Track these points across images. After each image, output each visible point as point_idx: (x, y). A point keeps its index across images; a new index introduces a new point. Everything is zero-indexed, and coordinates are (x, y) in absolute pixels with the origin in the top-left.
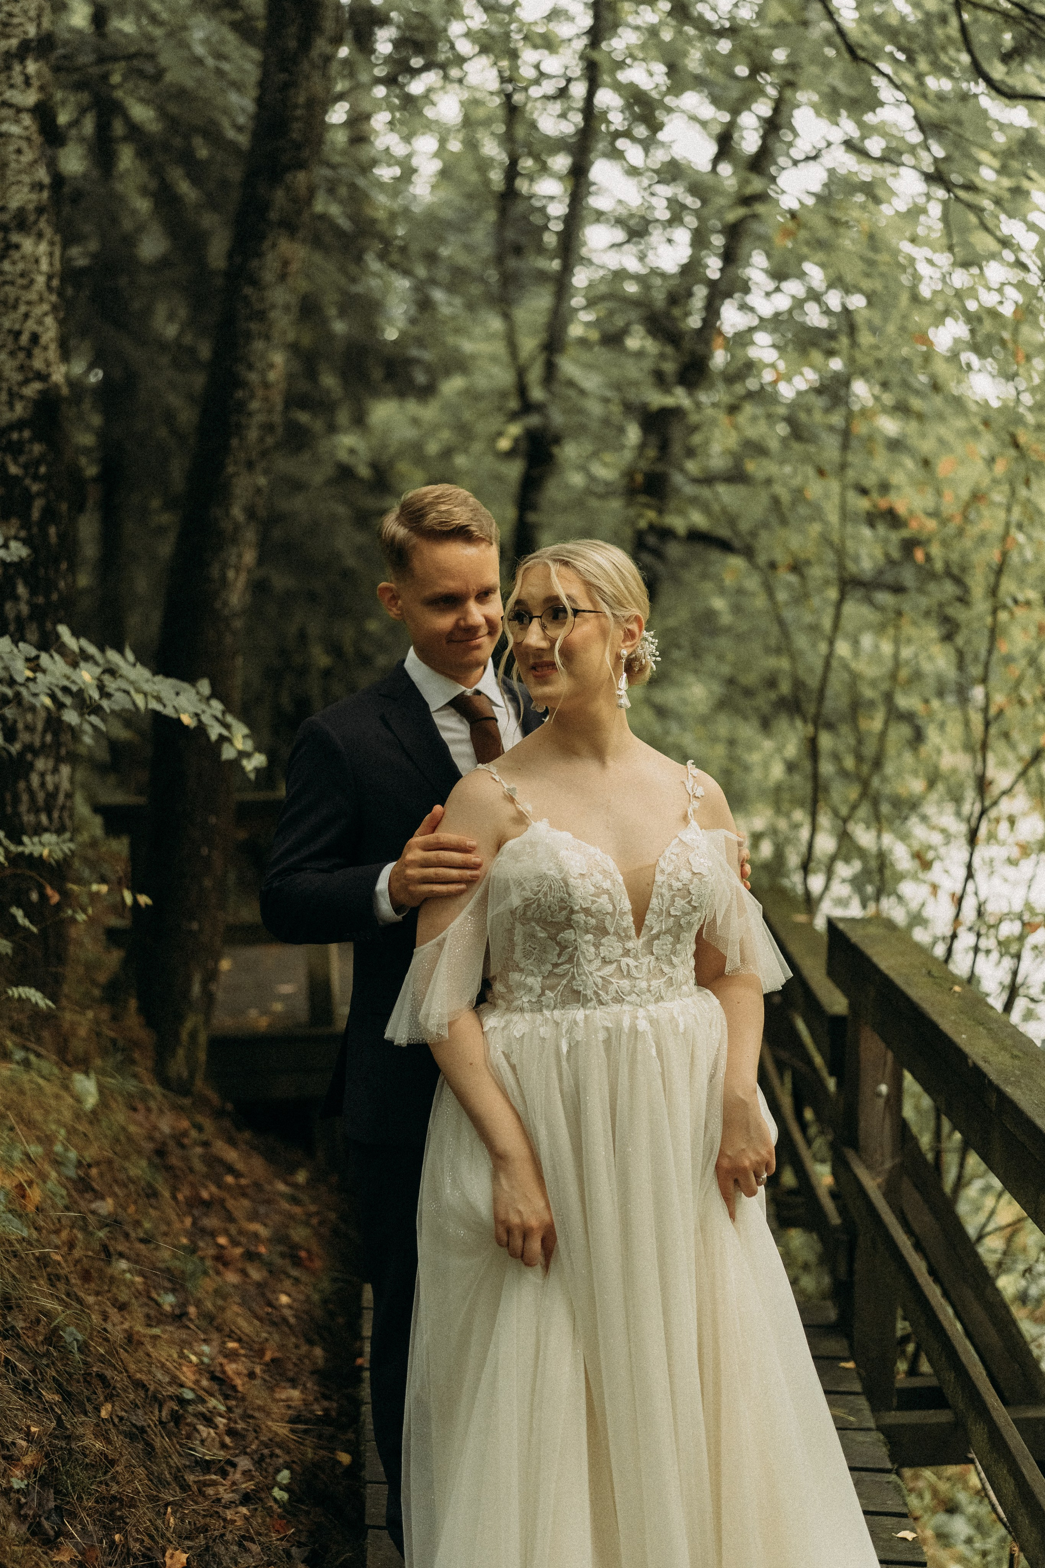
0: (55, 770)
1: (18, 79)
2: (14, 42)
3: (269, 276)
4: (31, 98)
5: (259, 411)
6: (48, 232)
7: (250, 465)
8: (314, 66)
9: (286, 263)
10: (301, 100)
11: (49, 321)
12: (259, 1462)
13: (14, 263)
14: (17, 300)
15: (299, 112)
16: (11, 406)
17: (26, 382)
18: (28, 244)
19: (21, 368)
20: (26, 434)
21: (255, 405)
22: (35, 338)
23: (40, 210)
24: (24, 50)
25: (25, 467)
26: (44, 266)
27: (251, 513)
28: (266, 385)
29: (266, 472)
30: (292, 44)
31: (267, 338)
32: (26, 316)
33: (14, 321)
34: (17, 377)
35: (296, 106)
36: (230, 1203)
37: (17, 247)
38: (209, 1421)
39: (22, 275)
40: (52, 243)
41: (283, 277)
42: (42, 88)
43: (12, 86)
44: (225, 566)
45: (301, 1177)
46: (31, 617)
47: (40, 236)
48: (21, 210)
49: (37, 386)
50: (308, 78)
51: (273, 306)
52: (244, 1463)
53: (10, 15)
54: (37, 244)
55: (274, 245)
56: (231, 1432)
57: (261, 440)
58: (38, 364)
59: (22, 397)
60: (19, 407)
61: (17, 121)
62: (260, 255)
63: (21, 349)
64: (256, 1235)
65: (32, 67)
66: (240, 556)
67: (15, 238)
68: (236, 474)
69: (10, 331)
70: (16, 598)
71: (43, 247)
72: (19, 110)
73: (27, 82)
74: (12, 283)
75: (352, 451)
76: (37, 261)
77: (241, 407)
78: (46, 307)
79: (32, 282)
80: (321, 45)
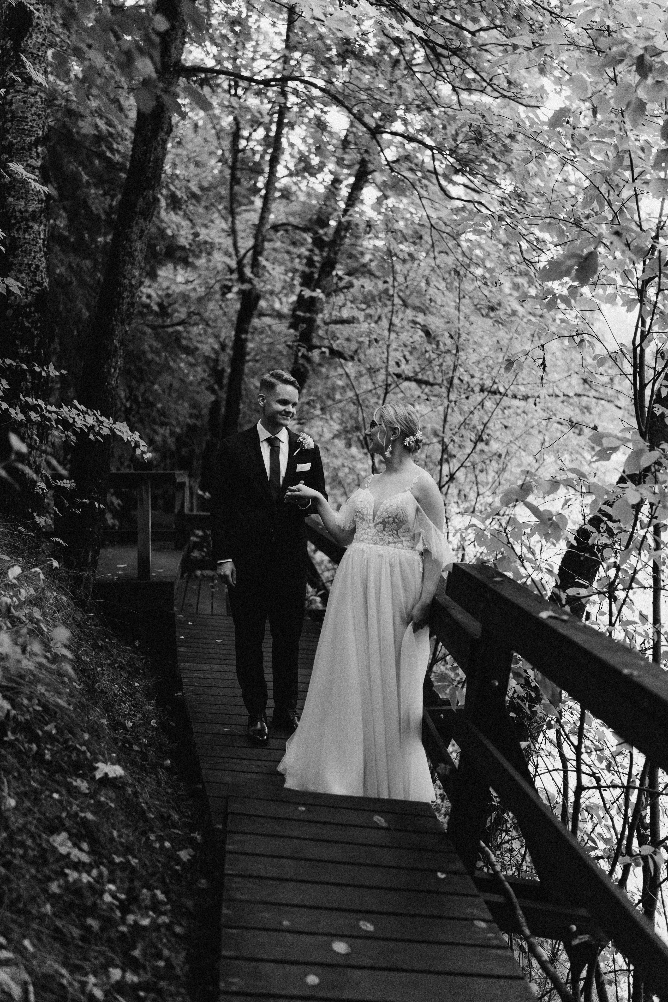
0: (40, 456)
1: (34, 155)
2: (33, 138)
3: (135, 237)
4: (39, 163)
5: (128, 297)
6: (44, 221)
7: (122, 321)
8: (158, 144)
9: (142, 231)
10: (152, 159)
11: (43, 259)
12: (144, 716)
13: (30, 235)
14: (31, 250)
15: (151, 164)
16: (26, 296)
17: (33, 286)
18: (36, 227)
19: (31, 280)
20: (33, 309)
21: (125, 294)
22: (37, 267)
23: (41, 212)
24: (38, 142)
25: (31, 323)
26: (42, 236)
27: (122, 342)
28: (131, 285)
29: (129, 324)
30: (149, 134)
31: (133, 264)
32: (34, 258)
33: (29, 260)
34: (29, 284)
35: (150, 161)
36: (109, 649)
37: (32, 227)
38: (125, 703)
39: (33, 240)
40: (45, 226)
41: (140, 238)
42: (43, 158)
43: (31, 158)
44: (110, 366)
45: (137, 644)
46: (32, 389)
47: (41, 223)
48: (34, 211)
49: (38, 288)
50: (155, 149)
51: (136, 250)
52: (139, 715)
53: (32, 127)
54: (39, 226)
55: (137, 223)
56: (133, 705)
57: (128, 310)
58: (38, 279)
59: (31, 293)
60: (30, 297)
61: (33, 173)
62: (131, 227)
63: (31, 272)
64: (121, 662)
65: (40, 149)
66: (117, 362)
67: (31, 224)
68: (117, 325)
69: (27, 264)
70: (26, 380)
71: (42, 227)
72: (34, 168)
73: (38, 156)
74: (29, 243)
75: (149, 296)
76: (39, 234)
77: (120, 295)
78: (42, 253)
79: (37, 242)
80: (162, 134)
